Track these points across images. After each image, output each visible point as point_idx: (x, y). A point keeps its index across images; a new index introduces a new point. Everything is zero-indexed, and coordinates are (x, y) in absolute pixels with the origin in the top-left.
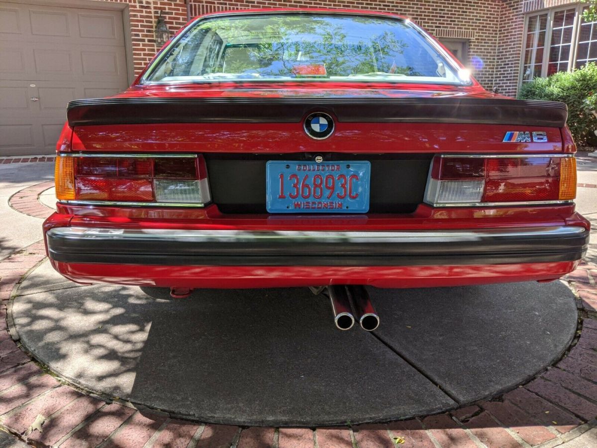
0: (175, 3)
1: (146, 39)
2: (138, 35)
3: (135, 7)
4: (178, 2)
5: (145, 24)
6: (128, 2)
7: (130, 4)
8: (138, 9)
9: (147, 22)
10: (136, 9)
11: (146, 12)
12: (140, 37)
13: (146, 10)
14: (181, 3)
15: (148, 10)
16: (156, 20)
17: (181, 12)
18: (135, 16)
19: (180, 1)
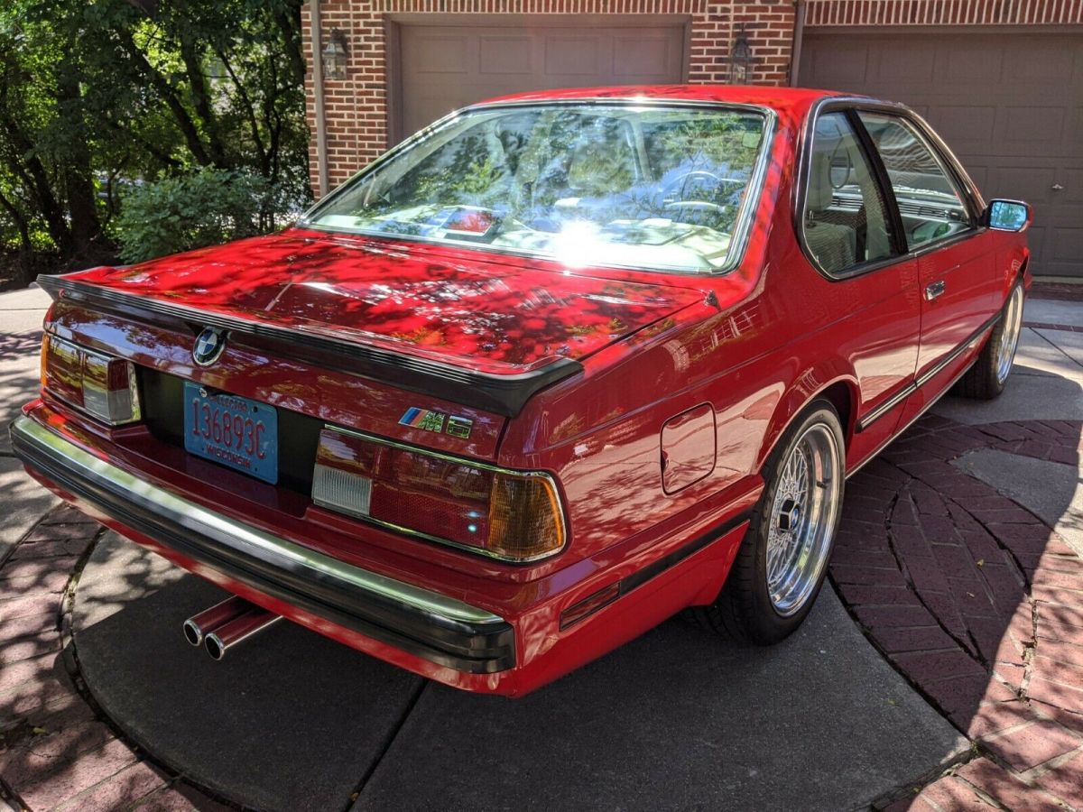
0: (774, 5)
1: (713, 74)
2: (699, 68)
3: (702, 19)
4: (781, 3)
5: (715, 47)
6: (691, 12)
7: (694, 15)
8: (707, 22)
9: (719, 43)
10: (703, 23)
11: (720, 27)
12: (704, 72)
13: (720, 23)
14: (787, 5)
15: (724, 23)
16: (735, 40)
17: (783, 21)
18: (700, 35)
19: (785, 1)
